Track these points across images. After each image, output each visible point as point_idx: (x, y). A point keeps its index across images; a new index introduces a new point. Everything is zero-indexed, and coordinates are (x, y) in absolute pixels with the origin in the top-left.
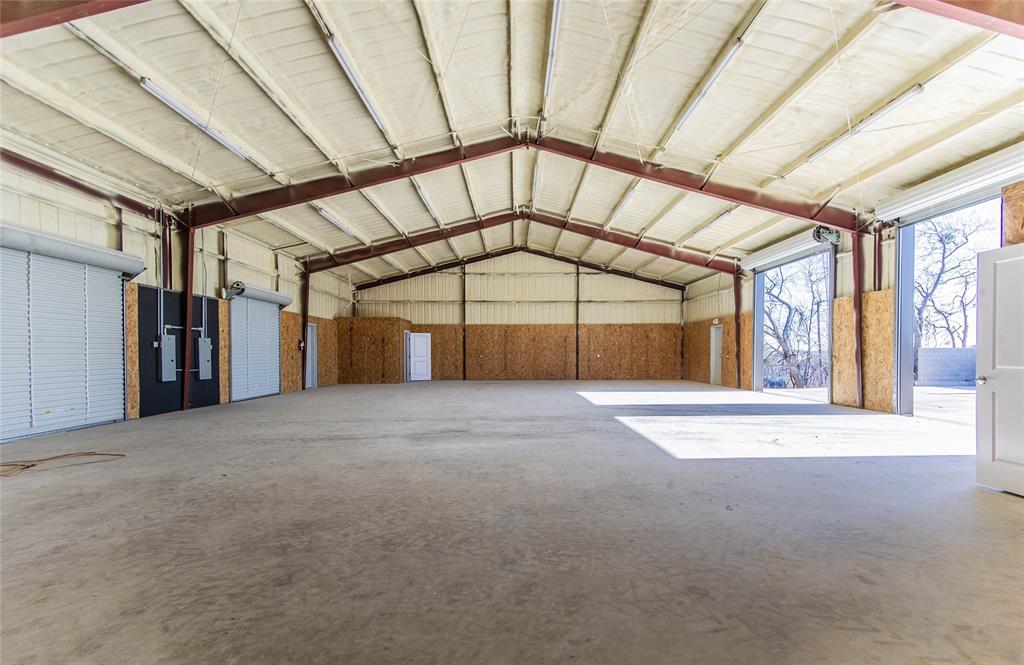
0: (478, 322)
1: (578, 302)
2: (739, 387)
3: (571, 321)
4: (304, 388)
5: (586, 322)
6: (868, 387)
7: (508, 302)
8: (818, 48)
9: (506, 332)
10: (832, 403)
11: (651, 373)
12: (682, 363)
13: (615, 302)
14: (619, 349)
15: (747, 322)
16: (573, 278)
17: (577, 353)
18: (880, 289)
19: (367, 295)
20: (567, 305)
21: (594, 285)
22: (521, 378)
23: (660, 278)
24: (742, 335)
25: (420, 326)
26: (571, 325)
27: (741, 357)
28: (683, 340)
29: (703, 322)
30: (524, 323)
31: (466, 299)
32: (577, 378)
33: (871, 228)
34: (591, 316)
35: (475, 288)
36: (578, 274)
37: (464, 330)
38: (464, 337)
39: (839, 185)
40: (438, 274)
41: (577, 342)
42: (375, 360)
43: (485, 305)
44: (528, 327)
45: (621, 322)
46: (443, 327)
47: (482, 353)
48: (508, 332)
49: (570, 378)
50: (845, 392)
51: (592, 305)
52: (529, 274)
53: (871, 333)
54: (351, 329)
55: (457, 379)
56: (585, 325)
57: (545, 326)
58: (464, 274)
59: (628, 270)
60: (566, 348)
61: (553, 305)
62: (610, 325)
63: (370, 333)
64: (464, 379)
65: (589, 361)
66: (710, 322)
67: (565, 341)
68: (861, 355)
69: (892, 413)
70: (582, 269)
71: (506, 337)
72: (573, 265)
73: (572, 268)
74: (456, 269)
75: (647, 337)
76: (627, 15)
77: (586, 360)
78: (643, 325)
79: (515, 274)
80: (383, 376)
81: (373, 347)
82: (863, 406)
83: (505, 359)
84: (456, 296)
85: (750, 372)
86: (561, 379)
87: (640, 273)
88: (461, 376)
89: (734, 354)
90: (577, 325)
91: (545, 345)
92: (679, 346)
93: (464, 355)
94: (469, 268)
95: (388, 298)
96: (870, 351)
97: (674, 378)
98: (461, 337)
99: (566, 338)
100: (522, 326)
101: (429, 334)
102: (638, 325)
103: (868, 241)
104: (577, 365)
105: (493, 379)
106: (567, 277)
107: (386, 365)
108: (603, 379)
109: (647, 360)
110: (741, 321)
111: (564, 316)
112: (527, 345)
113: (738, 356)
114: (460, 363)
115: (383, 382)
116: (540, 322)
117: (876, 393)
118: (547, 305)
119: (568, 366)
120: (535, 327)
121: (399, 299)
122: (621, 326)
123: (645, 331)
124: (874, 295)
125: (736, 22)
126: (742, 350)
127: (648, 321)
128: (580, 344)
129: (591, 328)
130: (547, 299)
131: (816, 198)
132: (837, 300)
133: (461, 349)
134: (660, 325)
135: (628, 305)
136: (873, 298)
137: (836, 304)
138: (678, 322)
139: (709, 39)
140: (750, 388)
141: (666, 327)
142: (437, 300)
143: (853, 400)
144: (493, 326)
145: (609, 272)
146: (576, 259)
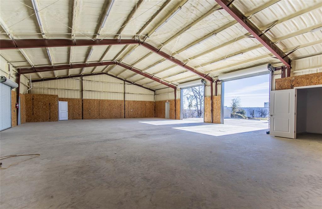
0: (88, 98)
1: (125, 93)
2: (176, 119)
3: (122, 99)
4: (17, 125)
5: (127, 100)
6: (214, 118)
7: (100, 92)
8: (228, 40)
9: (99, 102)
10: (204, 122)
11: (147, 116)
12: (155, 113)
13: (136, 94)
14: (138, 109)
15: (178, 102)
16: (123, 85)
17: (125, 110)
18: (216, 95)
19: (36, 85)
20: (121, 94)
21: (130, 88)
22: (105, 118)
23: (149, 88)
24: (176, 105)
25: (62, 99)
26: (123, 100)
27: (176, 111)
28: (155, 106)
29: (163, 101)
30: (106, 99)
31: (83, 89)
32: (125, 118)
33: (214, 81)
34: (129, 98)
35: (86, 85)
36: (125, 84)
37: (82, 101)
38: (82, 104)
39: (211, 70)
40: (71, 79)
41: (125, 106)
42: (45, 112)
43: (90, 92)
44: (108, 101)
45: (138, 100)
46: (73, 99)
47: (90, 109)
48: (100, 102)
49: (122, 118)
50: (208, 119)
51: (129, 94)
52: (108, 82)
53: (215, 105)
54: (33, 99)
55: (80, 119)
56: (127, 101)
57: (114, 100)
58: (82, 80)
59: (140, 84)
60: (121, 108)
61: (116, 94)
62: (135, 101)
63: (43, 101)
64: (83, 119)
65: (128, 112)
66: (165, 101)
67: (121, 106)
68: (212, 110)
69: (220, 123)
70: (126, 83)
71: (99, 104)
72: (123, 81)
73: (122, 82)
74: (79, 78)
75: (145, 105)
76: (192, 19)
77: (128, 111)
78: (144, 101)
79: (102, 82)
80: (50, 119)
81: (44, 107)
82: (212, 122)
83: (99, 111)
84: (78, 87)
85: (179, 115)
86: (119, 118)
87: (144, 86)
88: (81, 117)
89: (174, 110)
90: (125, 100)
91: (114, 107)
92: (154, 108)
93: (83, 110)
94: (84, 78)
95: (46, 87)
96: (215, 110)
97: (153, 117)
98: (81, 103)
99: (121, 104)
100: (106, 100)
101: (67, 102)
102: (143, 101)
103: (214, 84)
104: (125, 114)
105: (94, 119)
106: (121, 85)
107: (51, 114)
108: (133, 118)
109: (145, 112)
110: (176, 101)
111: (120, 97)
112: (108, 107)
113: (175, 111)
114: (81, 113)
115: (49, 121)
116: (111, 99)
117: (216, 119)
118: (114, 93)
119: (122, 114)
120: (110, 100)
121: (51, 87)
122: (138, 101)
123: (145, 103)
124: (216, 97)
125: (216, 29)
126: (176, 109)
127: (145, 100)
128: (126, 107)
129: (129, 102)
130: (114, 92)
131: (205, 72)
132: (206, 97)
133: (81, 108)
134: (149, 101)
135: (140, 95)
136: (215, 98)
137: (205, 98)
138: (153, 101)
139: (207, 31)
140: (179, 119)
141: (150, 102)
142: (70, 89)
143: (210, 121)
144: (94, 100)
145: (134, 84)
146: (124, 79)
